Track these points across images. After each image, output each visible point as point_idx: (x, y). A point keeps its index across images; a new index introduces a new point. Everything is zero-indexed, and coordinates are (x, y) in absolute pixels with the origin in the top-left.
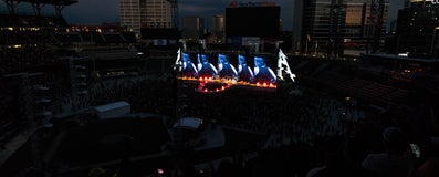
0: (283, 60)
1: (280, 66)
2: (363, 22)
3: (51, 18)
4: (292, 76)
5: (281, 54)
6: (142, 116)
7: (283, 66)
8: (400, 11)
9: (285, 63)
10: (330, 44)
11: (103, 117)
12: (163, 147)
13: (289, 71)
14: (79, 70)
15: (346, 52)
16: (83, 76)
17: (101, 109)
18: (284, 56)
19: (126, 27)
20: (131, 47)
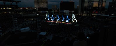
0: (74, 16)
1: (73, 18)
2: (98, 6)
3: (15, 6)
4: (76, 21)
5: (73, 15)
6: (33, 31)
7: (74, 18)
8: (109, 3)
10: (88, 12)
11: (22, 31)
12: (34, 40)
13: (75, 19)
15: (93, 14)
16: (16, 21)
17: (22, 29)
18: (74, 15)
19: (34, 8)
20: (35, 13)
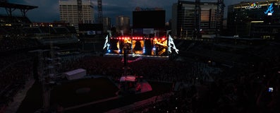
0: (171, 41)
1: (169, 44)
2: (210, 20)
3: (19, 18)
4: (177, 50)
5: (170, 38)
6: (95, 77)
7: (171, 45)
9: (173, 43)
11: (71, 79)
13: (174, 48)
14: (57, 50)
15: (203, 36)
17: (69, 73)
18: (172, 39)
19: (69, 24)
20: (73, 36)
